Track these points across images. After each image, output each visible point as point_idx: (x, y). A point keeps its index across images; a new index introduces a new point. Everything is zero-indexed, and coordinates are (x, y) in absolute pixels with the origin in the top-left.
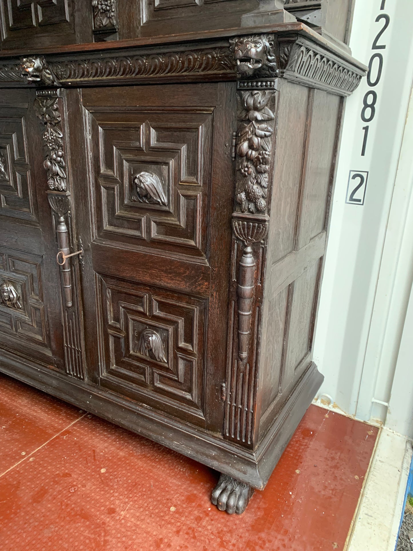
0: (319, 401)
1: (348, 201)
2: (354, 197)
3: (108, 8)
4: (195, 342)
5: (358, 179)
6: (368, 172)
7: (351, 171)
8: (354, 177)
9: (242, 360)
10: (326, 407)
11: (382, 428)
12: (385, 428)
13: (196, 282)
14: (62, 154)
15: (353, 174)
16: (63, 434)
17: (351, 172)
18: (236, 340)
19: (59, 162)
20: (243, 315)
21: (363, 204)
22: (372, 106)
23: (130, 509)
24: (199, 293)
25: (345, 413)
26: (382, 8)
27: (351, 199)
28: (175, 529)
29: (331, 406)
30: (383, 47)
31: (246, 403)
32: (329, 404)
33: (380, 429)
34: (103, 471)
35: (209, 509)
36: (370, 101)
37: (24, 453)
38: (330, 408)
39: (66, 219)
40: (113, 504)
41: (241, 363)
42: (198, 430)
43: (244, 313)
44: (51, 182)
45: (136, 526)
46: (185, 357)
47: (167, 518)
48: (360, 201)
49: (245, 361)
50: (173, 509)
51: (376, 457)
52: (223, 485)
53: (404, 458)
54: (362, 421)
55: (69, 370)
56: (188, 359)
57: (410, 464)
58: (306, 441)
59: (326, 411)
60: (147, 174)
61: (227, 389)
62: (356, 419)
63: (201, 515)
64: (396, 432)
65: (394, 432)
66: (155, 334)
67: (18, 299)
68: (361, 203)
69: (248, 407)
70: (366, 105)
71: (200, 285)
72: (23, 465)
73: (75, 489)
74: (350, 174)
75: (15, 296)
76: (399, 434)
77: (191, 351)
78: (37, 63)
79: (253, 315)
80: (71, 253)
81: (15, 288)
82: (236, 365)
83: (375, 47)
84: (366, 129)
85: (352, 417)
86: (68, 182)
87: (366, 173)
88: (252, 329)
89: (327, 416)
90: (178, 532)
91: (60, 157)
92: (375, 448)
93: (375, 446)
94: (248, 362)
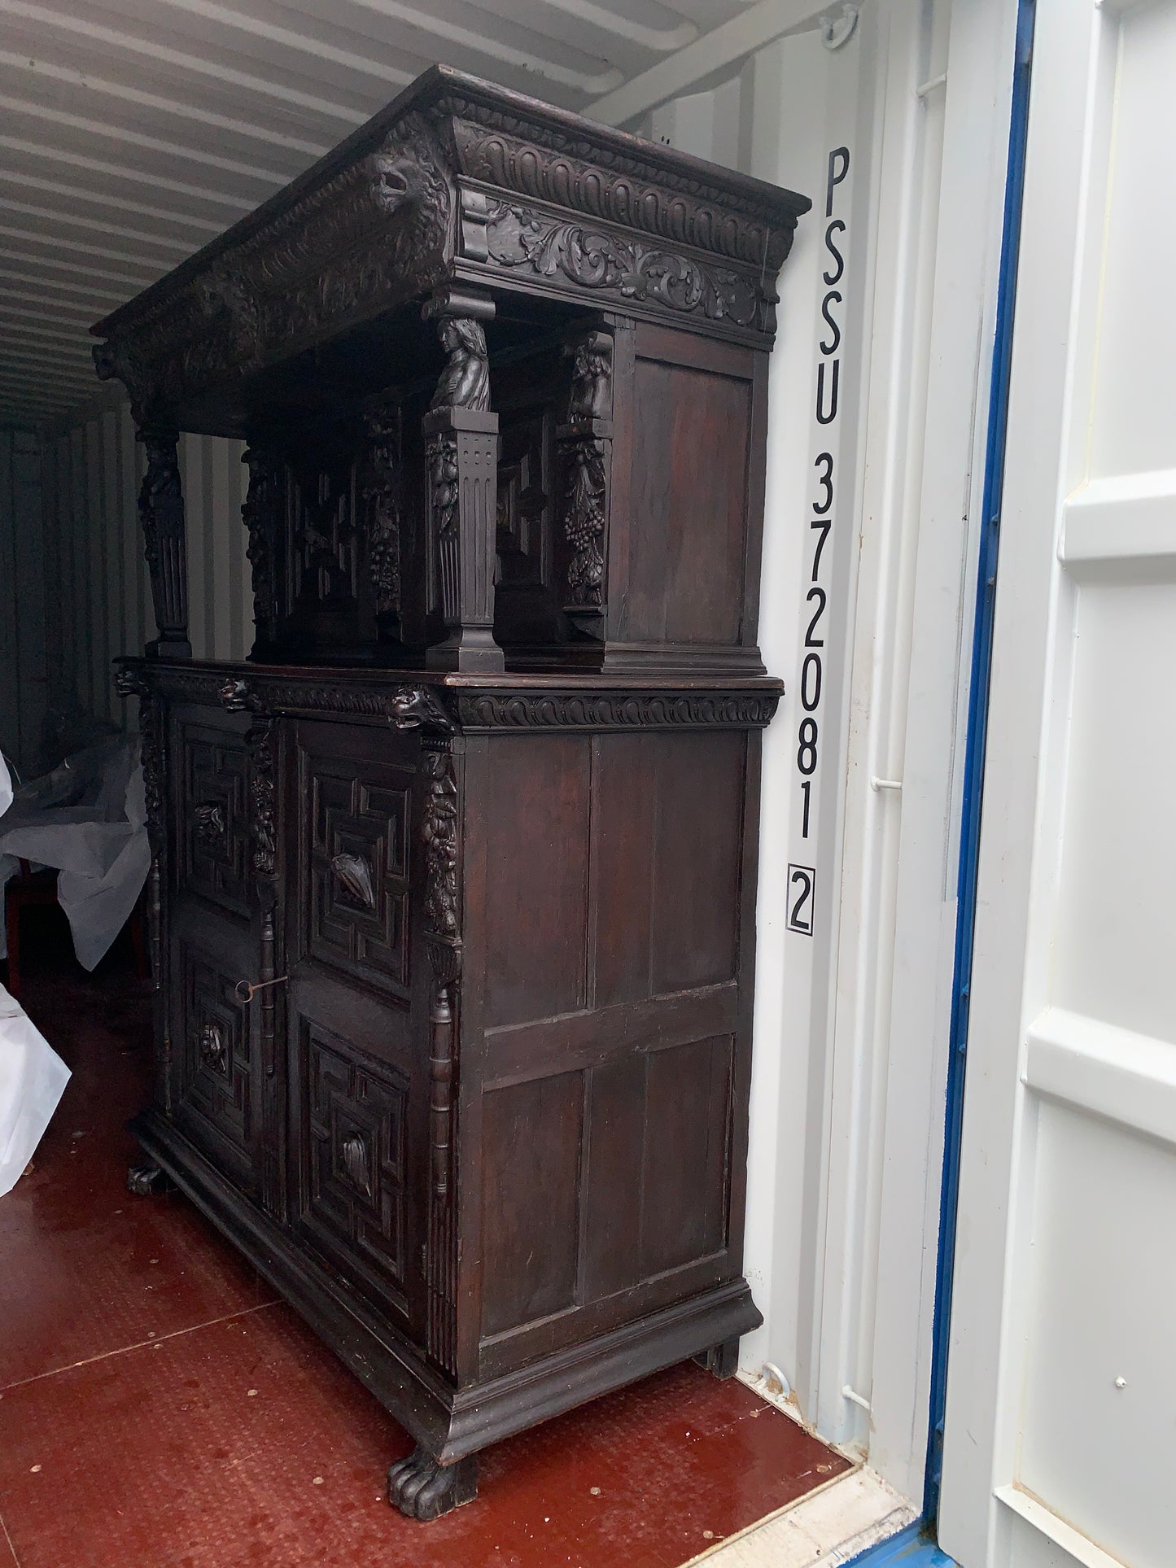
0: (763, 1381)
1: (789, 924)
2: (798, 919)
3: (389, 587)
4: (399, 1158)
5: (802, 883)
7: (790, 865)
8: (795, 878)
9: (439, 1198)
10: (769, 1396)
11: (861, 1467)
12: (866, 1468)
14: (271, 815)
15: (794, 870)
16: (231, 1321)
17: (791, 868)
19: (267, 827)
20: (435, 1111)
21: (811, 935)
22: (812, 746)
23: (251, 1459)
25: (802, 1418)
26: (815, 578)
27: (795, 922)
28: (297, 1509)
29: (782, 1396)
30: (819, 644)
32: (781, 1390)
33: (855, 1467)
34: (252, 1393)
35: (378, 1499)
36: (808, 738)
37: (152, 1334)
38: (779, 1401)
39: (273, 917)
40: (231, 1446)
41: (439, 1204)
42: (396, 1339)
43: (436, 1108)
44: (257, 857)
45: (242, 1485)
46: (389, 1188)
47: (298, 1490)
48: (805, 926)
49: (444, 1201)
50: (318, 1480)
51: (790, 1516)
52: (410, 1460)
53: (858, 1534)
54: (827, 1442)
55: (266, 1200)
56: (392, 1192)
57: (859, 1551)
58: (663, 1445)
59: (763, 1402)
60: (348, 856)
61: (427, 1256)
62: (818, 1434)
63: (357, 1504)
64: (887, 1482)
65: (883, 1481)
66: (358, 1139)
67: (223, 1051)
68: (809, 931)
70: (804, 745)
72: (140, 1351)
73: (189, 1406)
75: (219, 1048)
76: (892, 1489)
77: (395, 1176)
78: (240, 686)
79: (450, 1112)
80: (275, 978)
81: (221, 1032)
82: (436, 1208)
83: (809, 643)
84: (806, 786)
85: (811, 1430)
86: (276, 859)
87: (813, 872)
88: (450, 1140)
89: (755, 1414)
90: (299, 1514)
91: (268, 820)
92: (803, 1498)
93: (809, 1494)
94: (448, 1205)
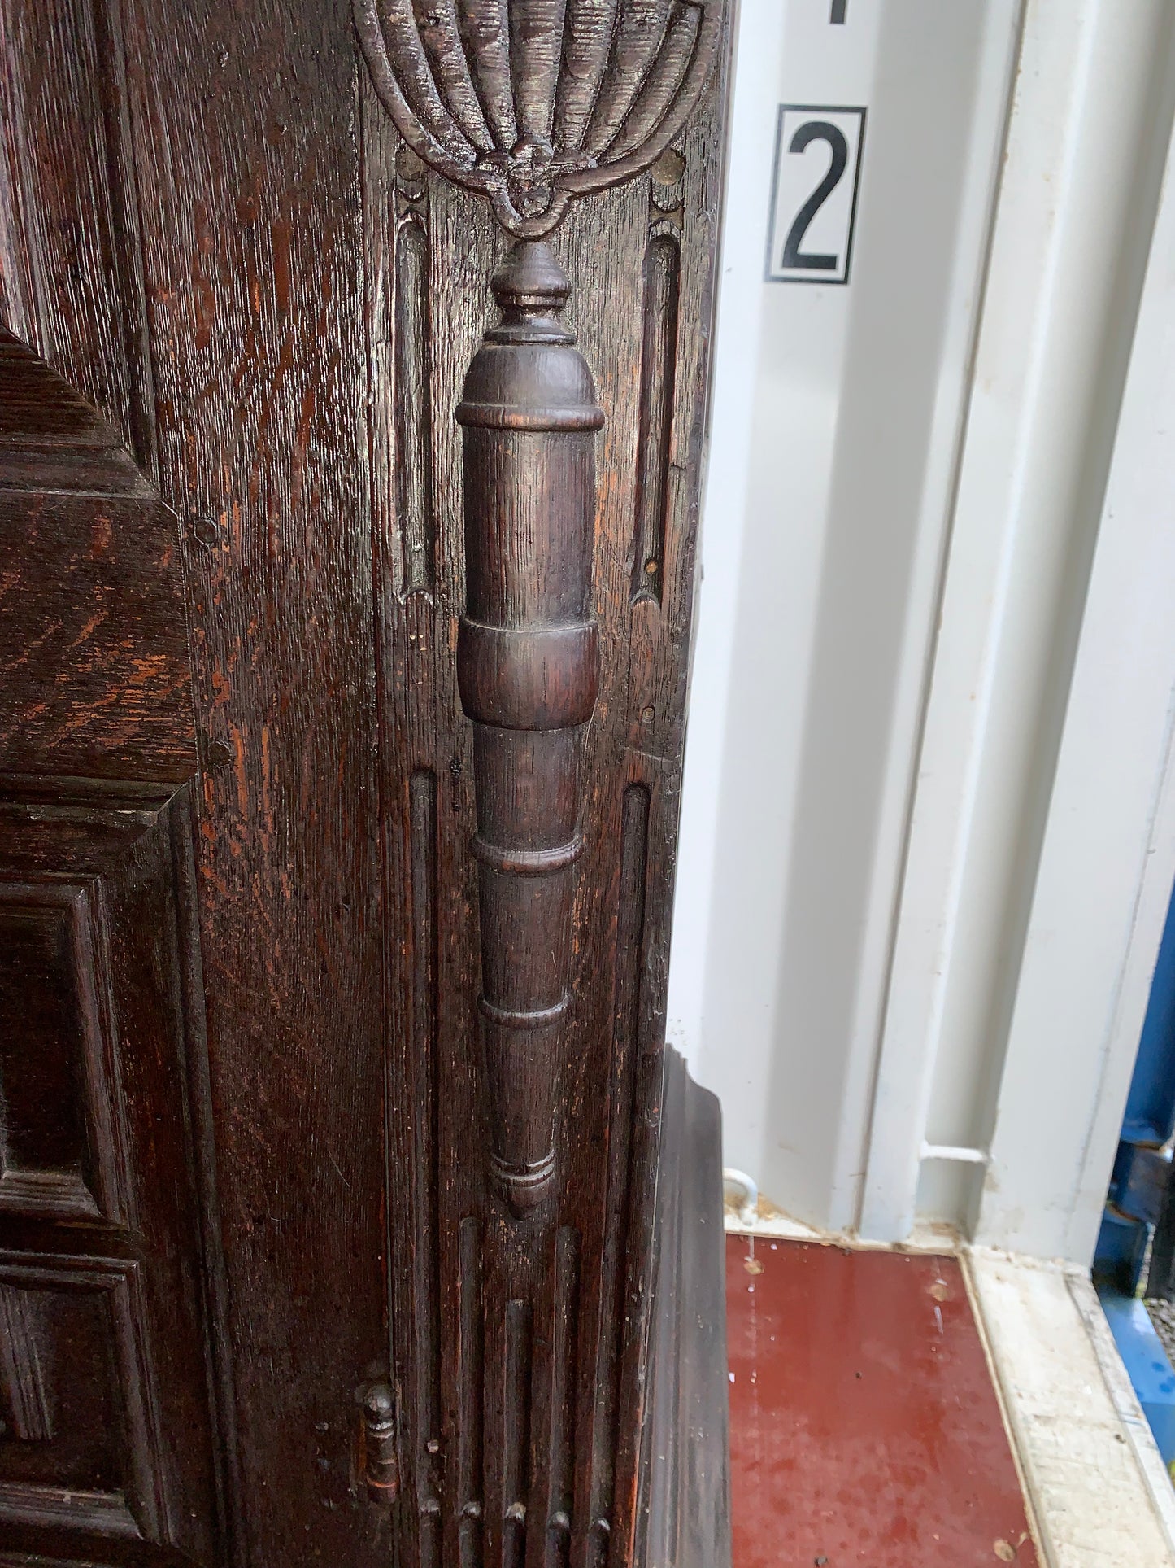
1: (778, 270)
2: (807, 247)
4: (106, 1150)
5: (820, 152)
6: (862, 111)
7: (784, 108)
8: (800, 143)
9: (516, 1210)
10: (731, 1224)
11: (965, 1253)
12: (974, 1250)
13: (48, 661)
15: (794, 122)
17: (788, 115)
18: (463, 1077)
20: (517, 873)
21: (845, 281)
24: (92, 762)
25: (813, 1230)
27: (794, 257)
29: (749, 1211)
31: (554, 1482)
32: (740, 1206)
33: (961, 1258)
38: (750, 1223)
41: (505, 1231)
43: (525, 859)
46: (38, 1272)
48: (829, 262)
49: (539, 1218)
54: (885, 1245)
56: (73, 1278)
59: (739, 1241)
61: (404, 1429)
62: (864, 1241)
64: (1018, 1253)
65: (1012, 1255)
68: (839, 273)
69: (572, 1501)
71: (87, 687)
74: (780, 123)
76: (1029, 1260)
77: (85, 1217)
82: (466, 1256)
85: (846, 1241)
87: (857, 117)
88: (589, 978)
89: (753, 1266)
94: (567, 1217)
